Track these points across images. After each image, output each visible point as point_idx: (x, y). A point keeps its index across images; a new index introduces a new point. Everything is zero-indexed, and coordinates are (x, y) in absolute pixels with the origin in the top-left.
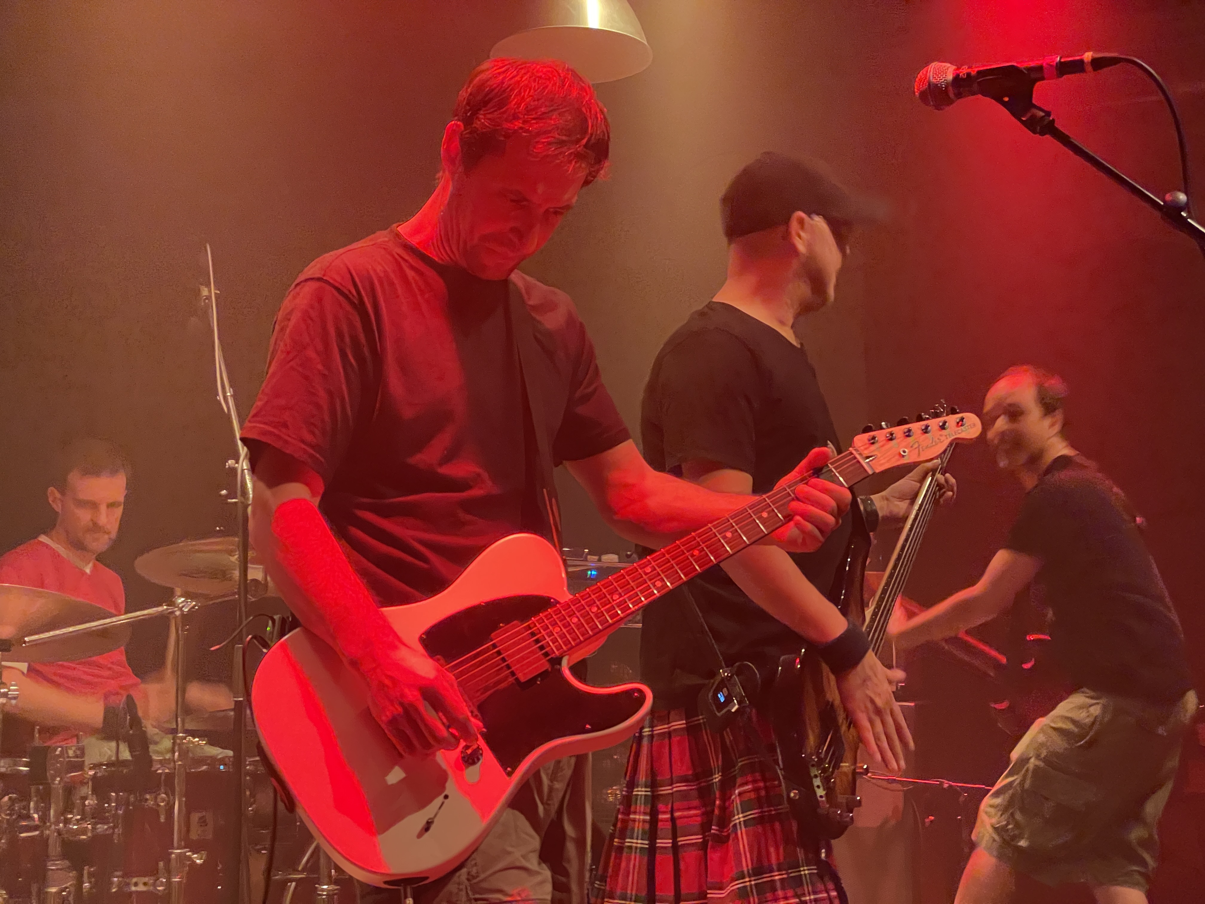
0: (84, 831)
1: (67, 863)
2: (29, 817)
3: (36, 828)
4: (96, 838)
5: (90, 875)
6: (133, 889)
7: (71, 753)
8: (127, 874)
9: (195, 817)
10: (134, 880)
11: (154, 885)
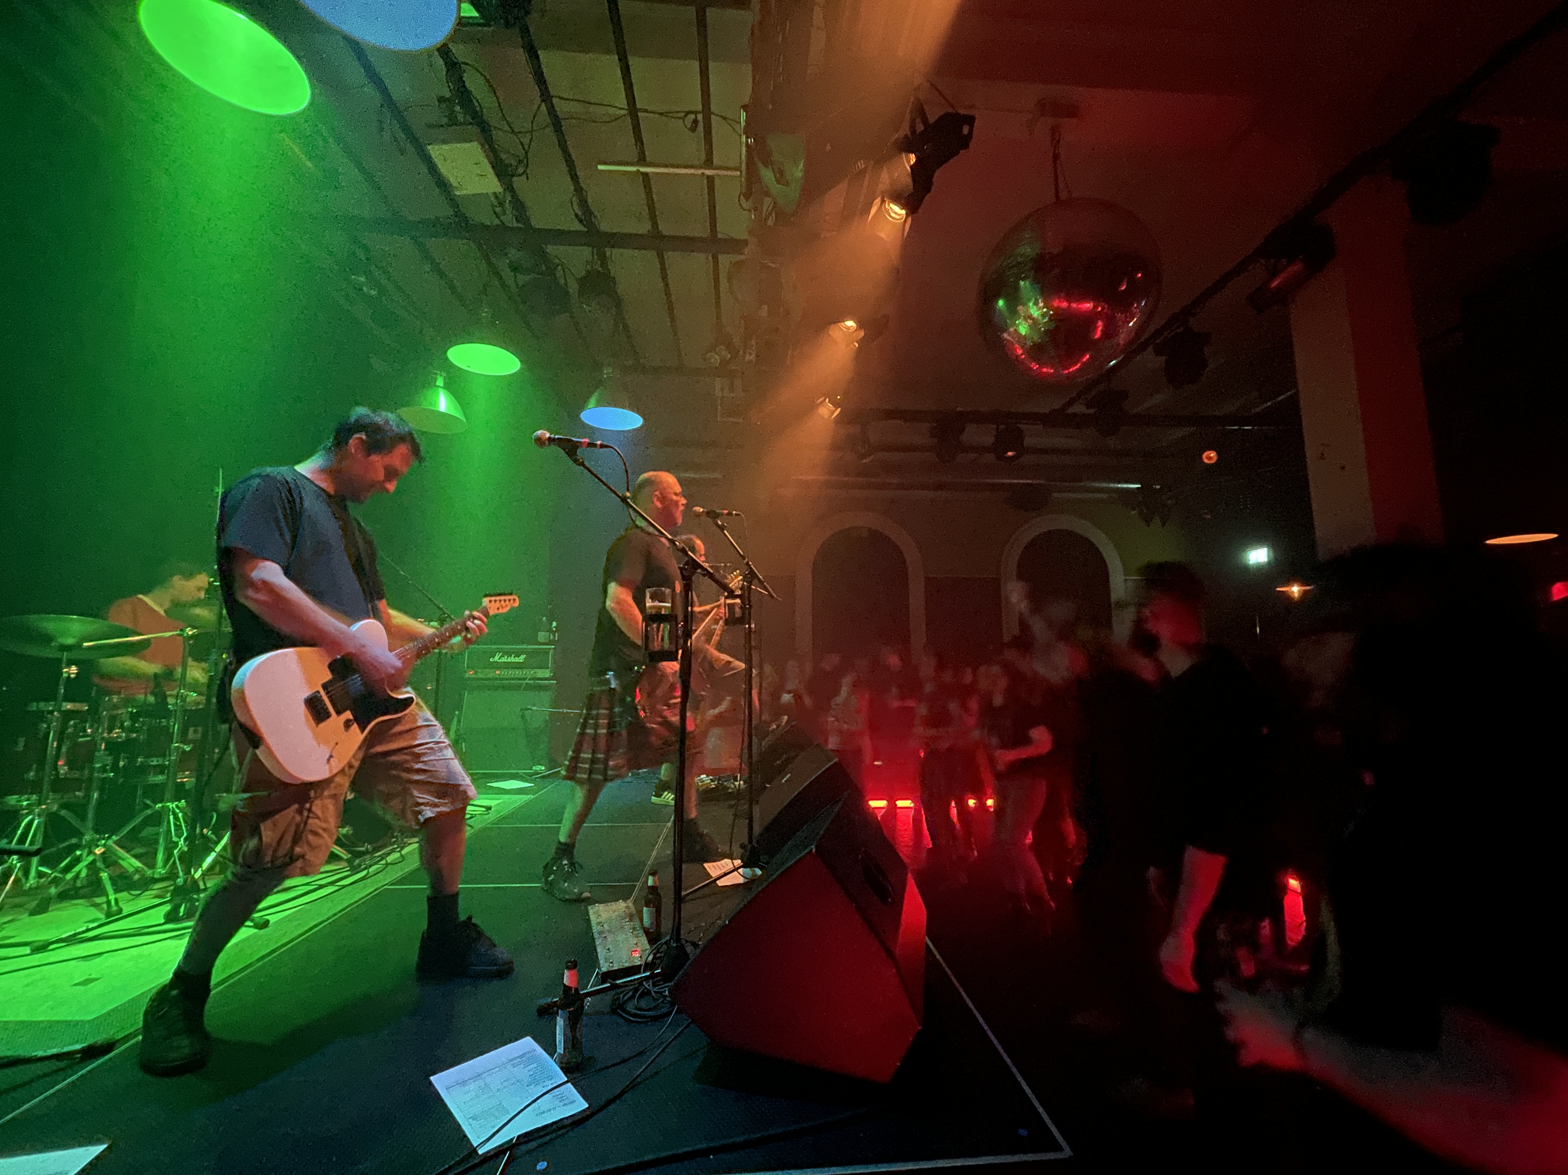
0: (120, 737)
1: (106, 752)
2: (85, 731)
3: (88, 736)
4: (128, 741)
5: (124, 758)
6: (152, 763)
7: (115, 700)
8: (148, 756)
9: (191, 730)
10: (153, 759)
11: (164, 761)
